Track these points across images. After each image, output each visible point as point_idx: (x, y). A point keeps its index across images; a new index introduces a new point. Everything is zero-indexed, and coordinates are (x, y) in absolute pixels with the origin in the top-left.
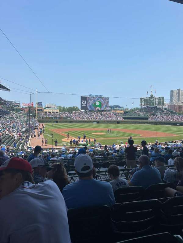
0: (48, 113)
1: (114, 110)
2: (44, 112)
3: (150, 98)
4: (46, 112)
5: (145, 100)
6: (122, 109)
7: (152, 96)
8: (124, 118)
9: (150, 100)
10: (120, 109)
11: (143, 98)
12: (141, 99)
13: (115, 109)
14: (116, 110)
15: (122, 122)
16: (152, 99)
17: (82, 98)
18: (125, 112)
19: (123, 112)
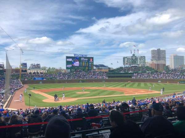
0: (32, 73)
1: (99, 69)
3: (132, 57)
4: (30, 73)
5: (128, 59)
6: (107, 68)
7: (134, 55)
8: (109, 77)
9: (132, 59)
10: (105, 68)
11: (126, 57)
12: (124, 58)
14: (101, 69)
15: (106, 81)
16: (134, 58)
17: (67, 57)
18: (109, 71)
19: (107, 71)
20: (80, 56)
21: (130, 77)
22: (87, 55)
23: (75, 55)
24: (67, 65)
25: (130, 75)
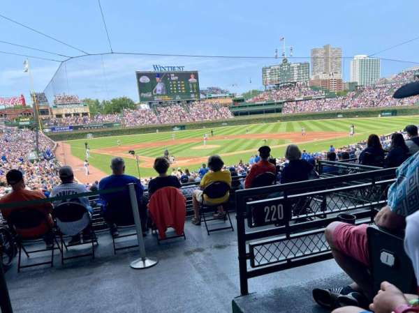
0: (64, 116)
1: (211, 98)
2: (55, 116)
3: (281, 65)
4: (59, 116)
5: (273, 70)
7: (285, 61)
9: (281, 70)
10: (223, 95)
11: (268, 66)
12: (264, 70)
13: (213, 95)
14: (214, 98)
15: (230, 123)
16: (285, 68)
17: (139, 75)
18: (234, 101)
19: (230, 101)
20: (167, 69)
21: (279, 111)
22: (182, 67)
23: (155, 67)
24: (140, 93)
25: (278, 107)
